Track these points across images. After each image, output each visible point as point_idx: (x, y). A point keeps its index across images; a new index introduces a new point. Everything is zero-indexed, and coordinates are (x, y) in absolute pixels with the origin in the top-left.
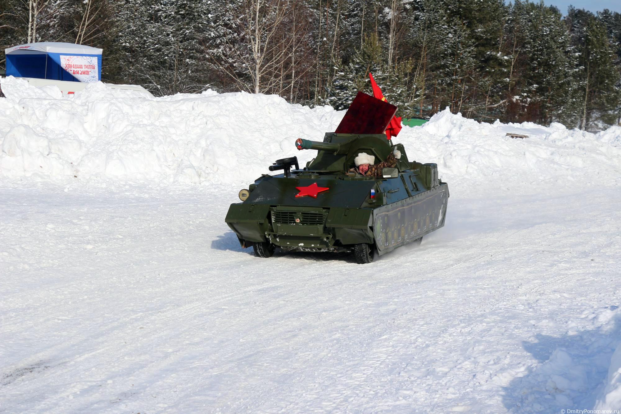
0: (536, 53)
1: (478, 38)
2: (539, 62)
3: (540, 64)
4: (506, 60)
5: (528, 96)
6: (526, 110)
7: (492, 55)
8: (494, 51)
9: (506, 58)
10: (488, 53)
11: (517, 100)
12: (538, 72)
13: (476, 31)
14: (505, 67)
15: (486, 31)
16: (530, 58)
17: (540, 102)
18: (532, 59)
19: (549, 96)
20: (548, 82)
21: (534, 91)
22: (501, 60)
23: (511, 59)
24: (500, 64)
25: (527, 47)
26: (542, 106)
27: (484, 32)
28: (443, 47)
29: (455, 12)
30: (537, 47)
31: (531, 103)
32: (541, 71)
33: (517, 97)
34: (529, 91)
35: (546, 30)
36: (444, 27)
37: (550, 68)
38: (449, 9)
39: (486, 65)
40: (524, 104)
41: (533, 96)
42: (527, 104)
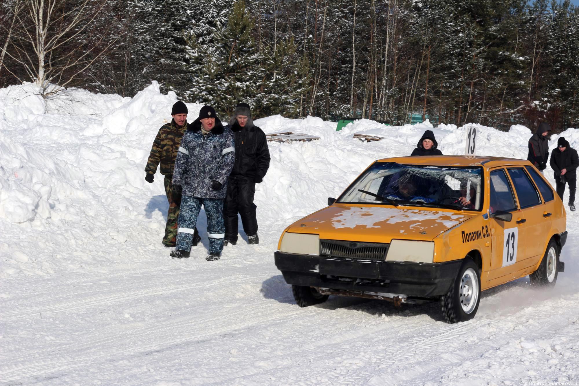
0: (560, 54)
1: (491, 37)
2: (562, 64)
3: (563, 66)
4: (521, 61)
5: (548, 101)
6: (545, 116)
7: (505, 55)
8: (507, 51)
9: (521, 58)
10: (501, 53)
11: (536, 105)
12: (561, 76)
13: (490, 29)
14: (520, 68)
15: (500, 29)
16: (553, 60)
17: (561, 108)
18: (555, 61)
19: (573, 101)
20: (573, 87)
21: (555, 95)
22: (516, 61)
23: (528, 59)
24: (515, 65)
25: (549, 49)
26: (565, 111)
27: (498, 30)
28: (447, 46)
29: (467, 9)
30: (561, 48)
31: (551, 109)
32: (564, 73)
33: (537, 102)
34: (551, 96)
35: (571, 30)
36: (449, 24)
37: (575, 70)
38: (460, 6)
39: (499, 66)
40: (542, 110)
41: (555, 101)
42: (546, 109)
